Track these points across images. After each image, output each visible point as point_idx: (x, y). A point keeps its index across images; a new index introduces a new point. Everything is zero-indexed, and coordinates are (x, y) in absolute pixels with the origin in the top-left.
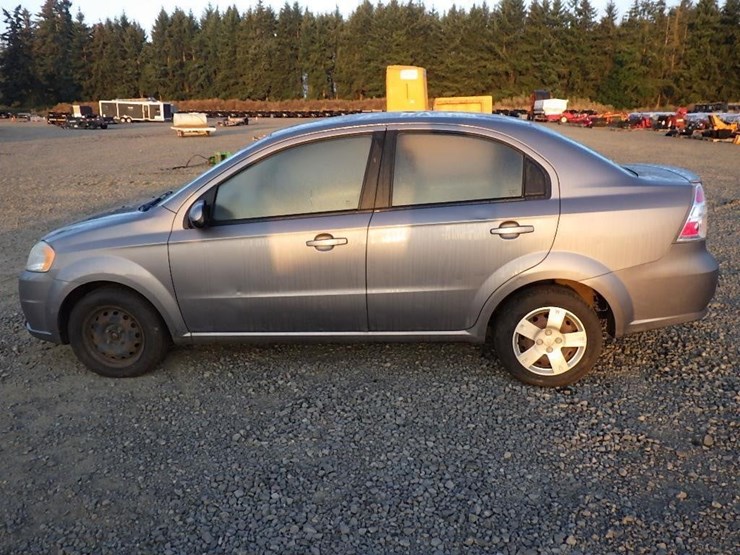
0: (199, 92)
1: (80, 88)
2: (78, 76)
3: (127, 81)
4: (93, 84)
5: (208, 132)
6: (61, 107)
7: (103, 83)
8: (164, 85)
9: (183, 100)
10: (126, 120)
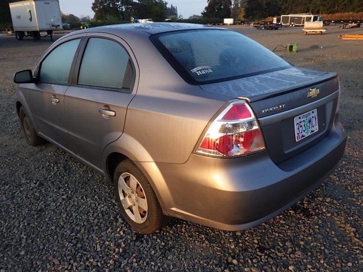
0: (342, 9)
1: (280, 9)
2: (281, 3)
3: (304, 4)
4: (287, 6)
5: (321, 32)
6: (269, 19)
7: (292, 6)
8: (324, 5)
9: (332, 14)
10: (292, 25)
